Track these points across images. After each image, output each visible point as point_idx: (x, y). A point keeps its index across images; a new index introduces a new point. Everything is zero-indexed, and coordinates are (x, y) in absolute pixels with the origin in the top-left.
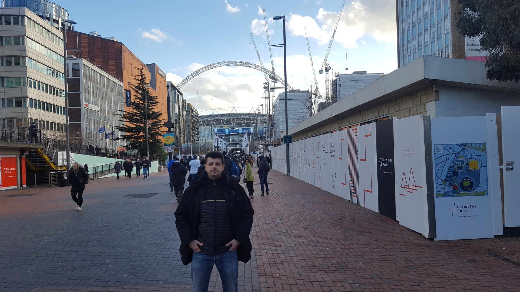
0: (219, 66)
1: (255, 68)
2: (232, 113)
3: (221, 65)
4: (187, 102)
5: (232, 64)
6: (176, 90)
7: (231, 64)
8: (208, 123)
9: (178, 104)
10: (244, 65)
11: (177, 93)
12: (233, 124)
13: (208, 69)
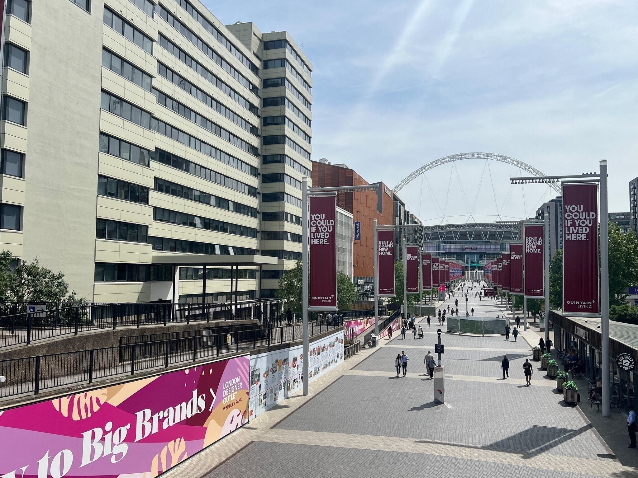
0: (452, 161)
1: (503, 160)
2: (468, 223)
3: (455, 159)
4: (410, 213)
5: (471, 157)
6: (399, 202)
7: (469, 157)
8: (435, 237)
9: (400, 218)
10: (488, 157)
11: (399, 204)
12: (469, 239)
13: (436, 165)
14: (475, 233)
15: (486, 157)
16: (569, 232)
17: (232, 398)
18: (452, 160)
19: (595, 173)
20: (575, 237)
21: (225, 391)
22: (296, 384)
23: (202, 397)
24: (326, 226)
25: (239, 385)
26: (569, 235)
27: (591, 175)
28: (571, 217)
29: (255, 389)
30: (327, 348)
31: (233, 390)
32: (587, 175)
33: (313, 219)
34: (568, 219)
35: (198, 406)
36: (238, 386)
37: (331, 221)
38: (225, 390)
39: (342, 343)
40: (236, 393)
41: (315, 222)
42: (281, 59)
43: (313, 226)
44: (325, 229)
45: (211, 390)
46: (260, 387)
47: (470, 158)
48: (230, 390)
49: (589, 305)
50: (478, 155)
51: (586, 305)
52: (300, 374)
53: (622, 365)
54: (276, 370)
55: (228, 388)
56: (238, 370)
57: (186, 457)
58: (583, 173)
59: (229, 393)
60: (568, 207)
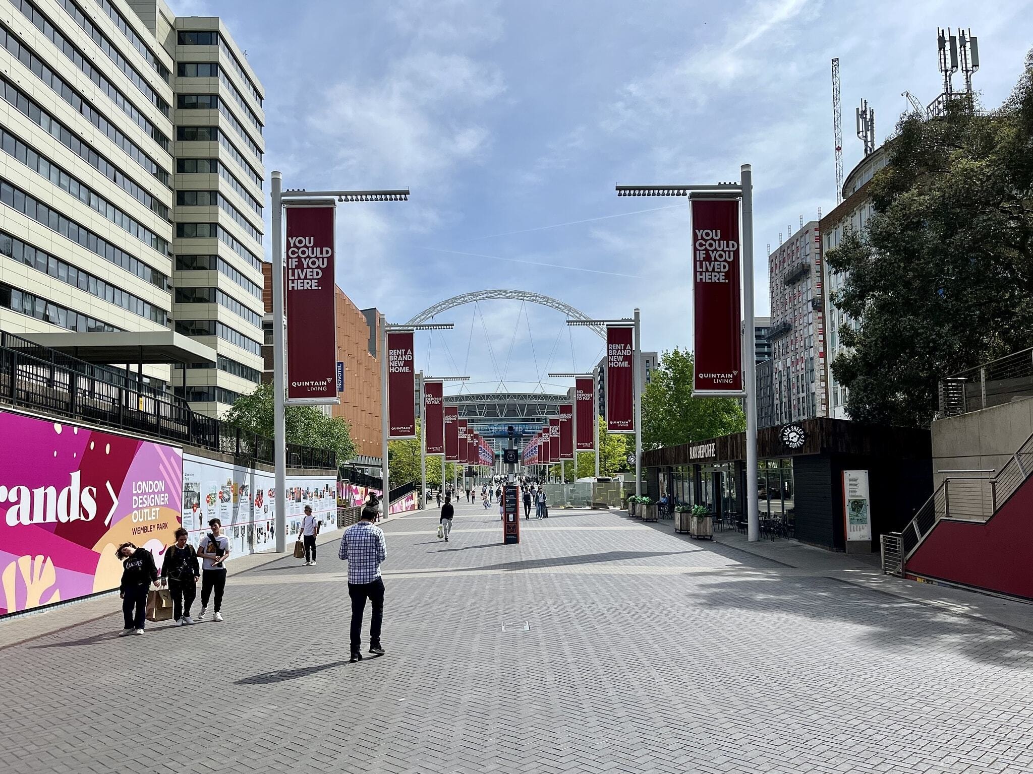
2: (498, 392)
5: (501, 296)
12: (500, 415)
13: (452, 305)
14: (508, 408)
15: (522, 298)
16: (701, 270)
17: (151, 516)
18: (475, 299)
19: (735, 183)
20: (710, 277)
21: (135, 498)
22: (262, 537)
23: (91, 492)
24: (316, 257)
25: (163, 497)
26: (701, 274)
27: (730, 186)
28: (704, 247)
29: (192, 517)
30: (312, 497)
31: (152, 503)
32: (724, 186)
33: (292, 245)
34: (700, 250)
35: (81, 505)
36: (162, 499)
37: (325, 249)
38: (135, 495)
39: (334, 498)
40: (158, 509)
41: (296, 250)
42: (211, 63)
43: (292, 258)
44: (314, 263)
45: (108, 485)
46: (201, 518)
47: (500, 298)
48: (146, 499)
49: (729, 379)
50: (510, 294)
51: (725, 378)
52: (268, 522)
53: (788, 440)
54: (229, 499)
55: (142, 494)
56: (161, 467)
57: (56, 598)
58: (720, 183)
59: (145, 506)
60: (699, 231)
